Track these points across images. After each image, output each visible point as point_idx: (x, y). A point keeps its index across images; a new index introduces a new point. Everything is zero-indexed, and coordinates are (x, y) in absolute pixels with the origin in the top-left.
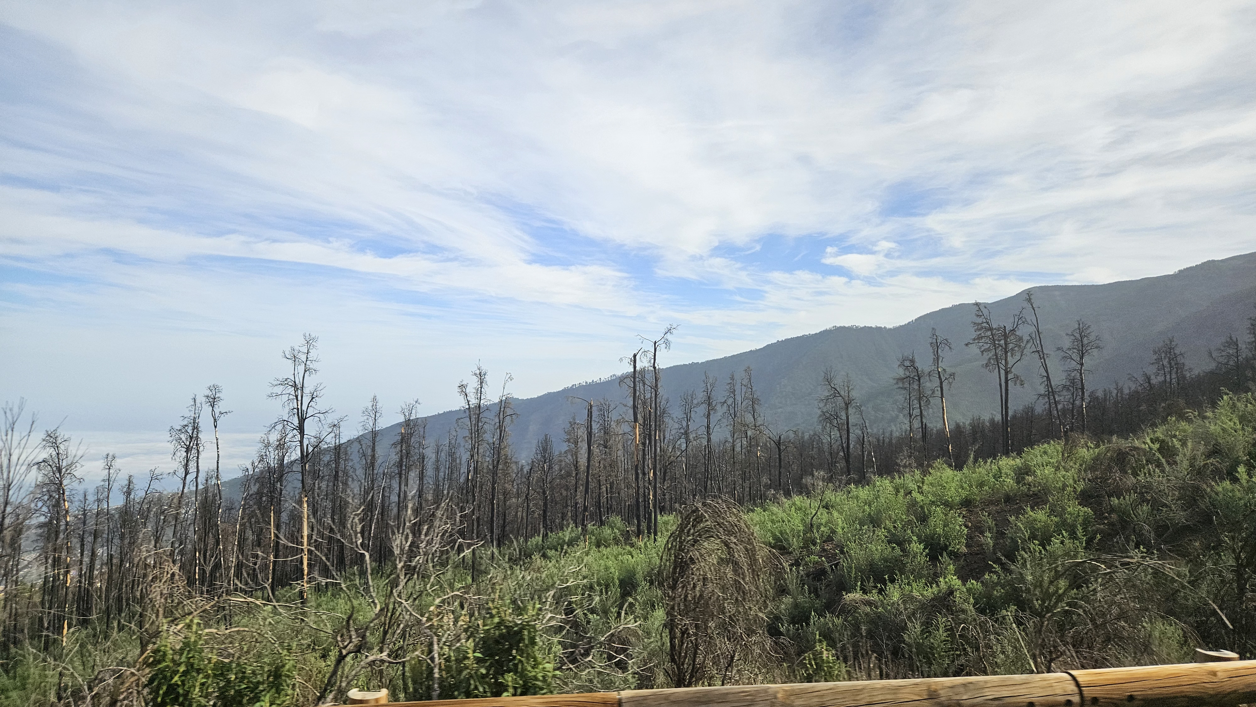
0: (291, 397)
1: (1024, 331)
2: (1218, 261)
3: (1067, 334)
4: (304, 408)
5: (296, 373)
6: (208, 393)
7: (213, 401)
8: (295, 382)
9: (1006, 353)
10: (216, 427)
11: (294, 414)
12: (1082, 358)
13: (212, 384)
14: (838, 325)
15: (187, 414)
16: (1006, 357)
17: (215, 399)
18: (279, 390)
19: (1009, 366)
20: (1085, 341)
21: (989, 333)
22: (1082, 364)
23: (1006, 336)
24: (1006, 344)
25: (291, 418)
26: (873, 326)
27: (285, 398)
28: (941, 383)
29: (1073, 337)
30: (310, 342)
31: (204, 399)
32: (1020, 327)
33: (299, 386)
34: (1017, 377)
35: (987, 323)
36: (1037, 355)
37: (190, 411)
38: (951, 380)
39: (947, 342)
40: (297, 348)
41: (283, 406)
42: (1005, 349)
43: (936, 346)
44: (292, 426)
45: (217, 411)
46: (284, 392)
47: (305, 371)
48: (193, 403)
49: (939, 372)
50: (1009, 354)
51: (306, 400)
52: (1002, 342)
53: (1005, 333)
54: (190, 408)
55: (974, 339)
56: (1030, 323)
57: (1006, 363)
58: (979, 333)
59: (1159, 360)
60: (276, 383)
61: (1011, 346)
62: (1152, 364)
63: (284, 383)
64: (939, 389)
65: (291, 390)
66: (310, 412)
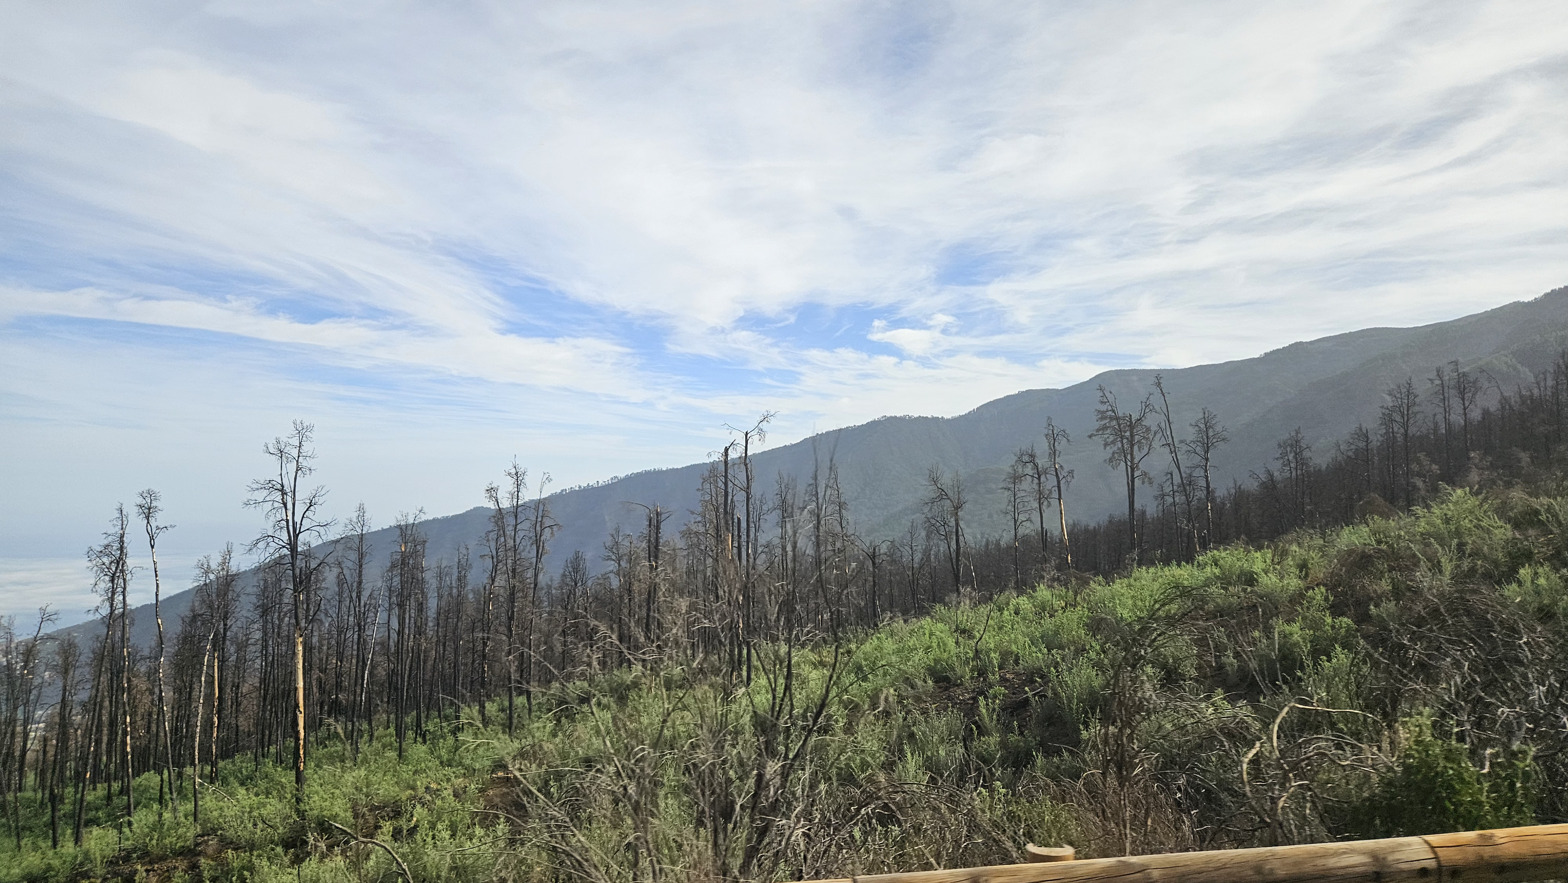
0: (276, 505)
1: (1151, 421)
2: (1306, 343)
3: (1191, 425)
4: (298, 519)
5: (284, 473)
6: (140, 501)
7: (148, 512)
8: (282, 486)
9: (1132, 446)
10: (152, 547)
11: (281, 528)
12: (1207, 452)
13: (145, 489)
14: (888, 415)
15: (112, 531)
16: (1132, 451)
17: (149, 509)
18: (260, 495)
19: (1136, 461)
20: (1211, 433)
21: (1114, 423)
22: (1207, 459)
23: (1131, 427)
24: (1132, 436)
25: (278, 532)
26: (929, 416)
27: (268, 506)
28: (1059, 482)
29: (1197, 428)
30: (302, 432)
31: (136, 509)
32: (1148, 415)
33: (287, 489)
34: (1145, 474)
35: (1113, 411)
36: (1167, 449)
37: (114, 526)
38: (1069, 479)
39: (1064, 433)
40: (284, 439)
41: (267, 516)
42: (1131, 442)
43: (1053, 438)
44: (281, 543)
45: (153, 523)
46: (268, 499)
47: (297, 470)
48: (118, 515)
49: (1056, 469)
50: (1136, 448)
51: (300, 509)
52: (1128, 434)
53: (1131, 422)
54: (115, 522)
55: (1098, 430)
56: (1158, 410)
57: (1132, 458)
58: (1103, 423)
59: (1284, 455)
60: (255, 486)
61: (1137, 438)
62: (1277, 459)
63: (270, 485)
64: (1056, 489)
65: (278, 496)
66: (306, 524)
